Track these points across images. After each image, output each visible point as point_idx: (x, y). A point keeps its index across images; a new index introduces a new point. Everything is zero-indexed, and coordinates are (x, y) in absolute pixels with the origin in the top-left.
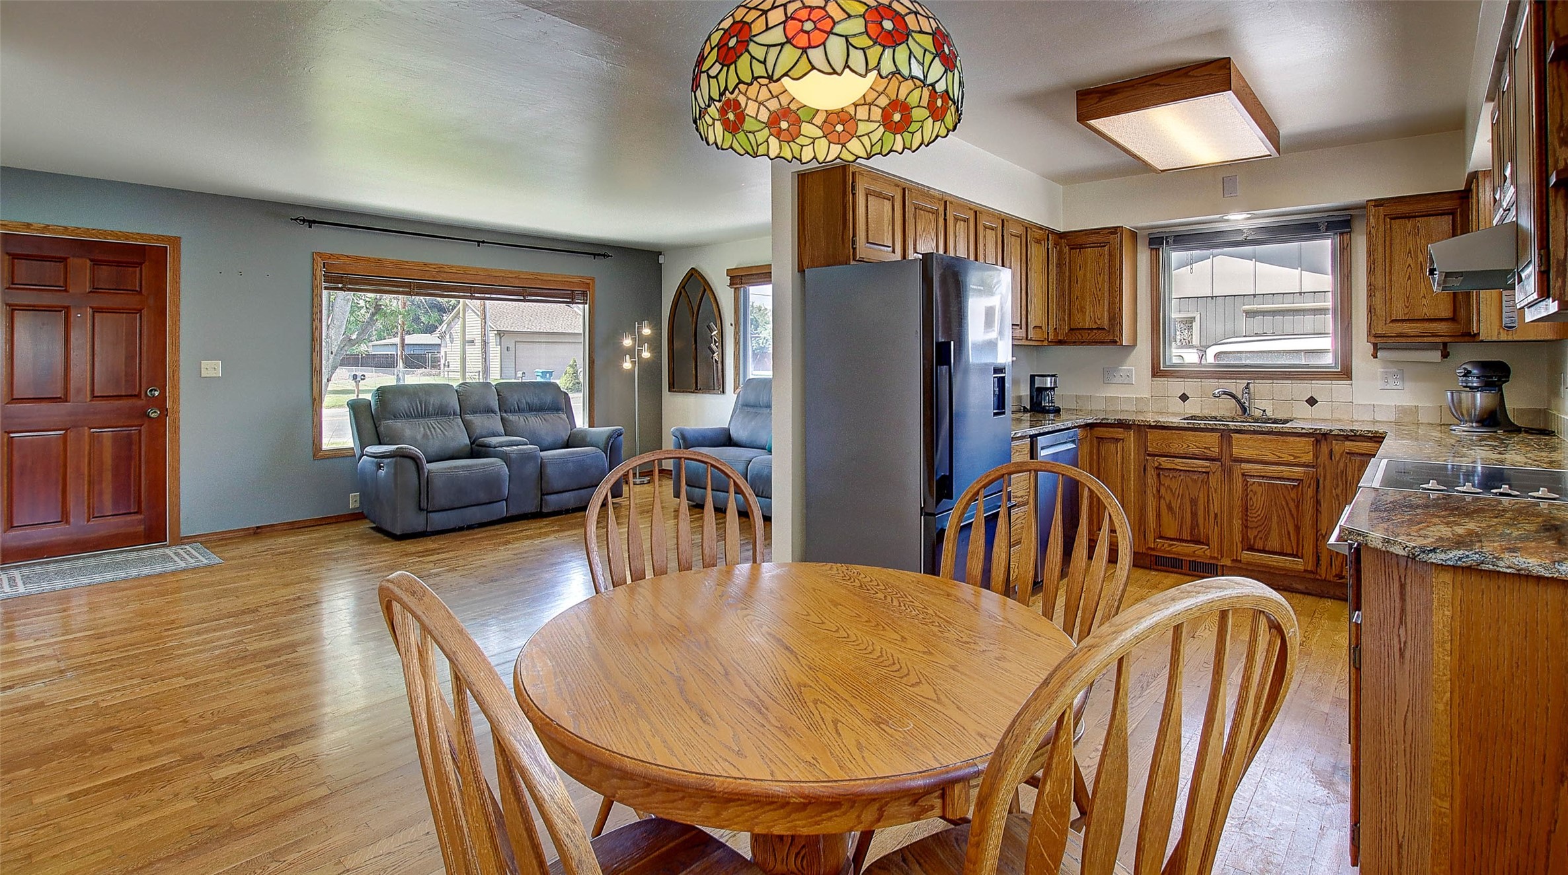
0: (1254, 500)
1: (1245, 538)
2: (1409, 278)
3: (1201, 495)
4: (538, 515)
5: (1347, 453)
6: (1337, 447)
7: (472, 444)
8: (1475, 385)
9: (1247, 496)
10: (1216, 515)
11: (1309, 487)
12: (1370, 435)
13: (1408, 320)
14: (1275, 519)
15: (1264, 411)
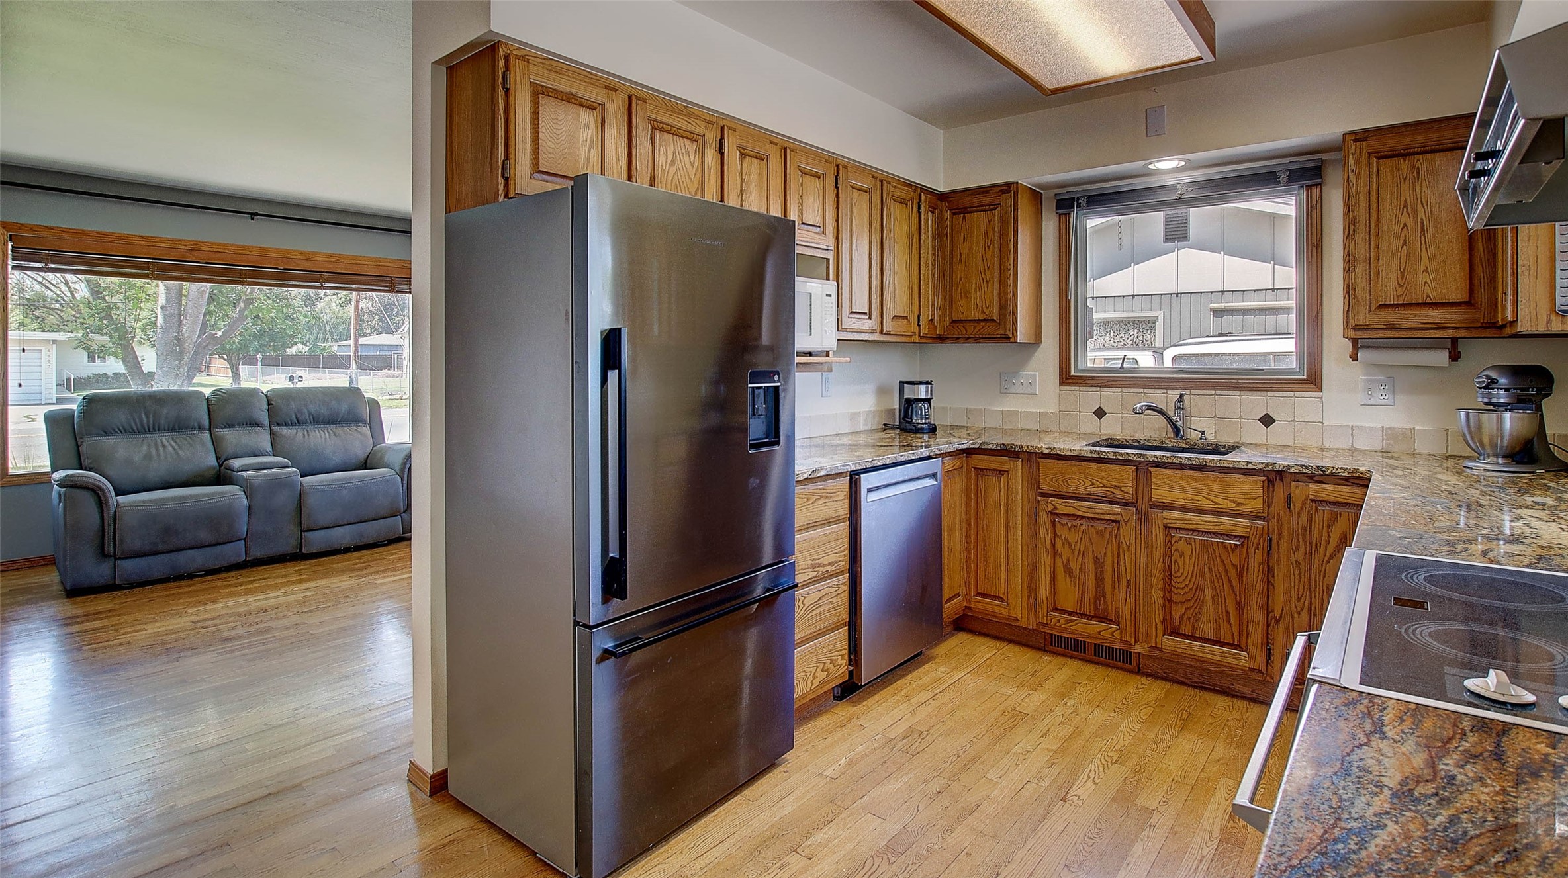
0: (1181, 563)
1: (1167, 616)
2: (1405, 244)
3: (1109, 554)
4: (298, 556)
5: (1312, 500)
6: (1299, 491)
7: (221, 466)
8: (1502, 401)
9: (1170, 557)
10: (1128, 581)
11: (1257, 548)
12: (1346, 474)
13: (1403, 305)
14: (1209, 593)
15: (1203, 433)
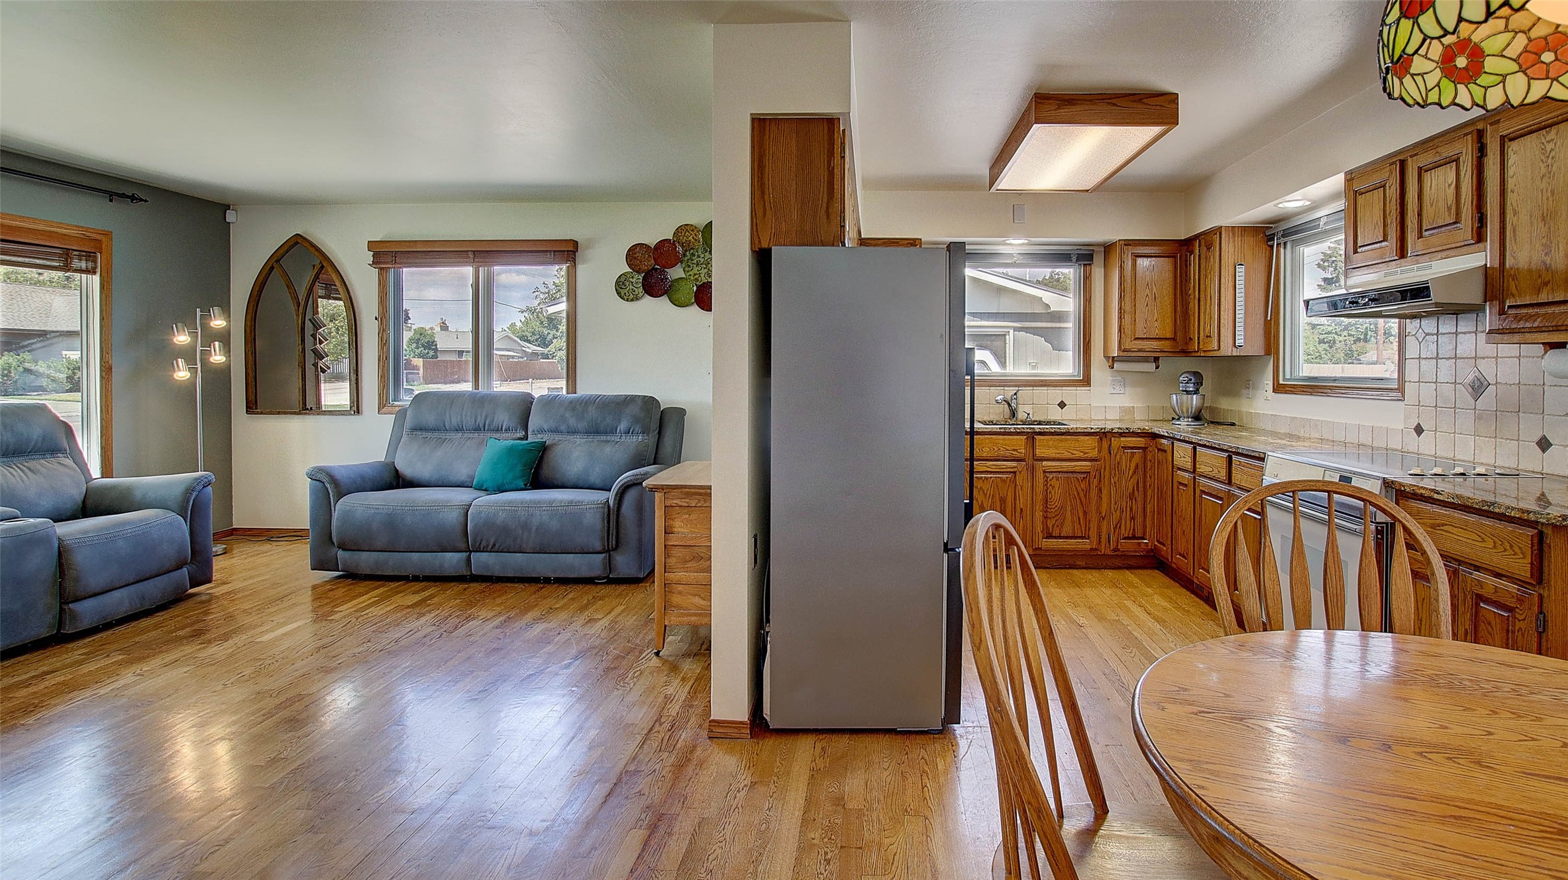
0: (1053, 492)
1: (1045, 528)
2: (1147, 305)
3: (1009, 494)
4: (59, 638)
5: (1122, 447)
6: (1115, 442)
8: (1191, 389)
9: (1047, 490)
10: (1021, 509)
11: (1095, 478)
12: (1139, 431)
13: (1146, 338)
14: (1069, 508)
15: (1028, 414)
